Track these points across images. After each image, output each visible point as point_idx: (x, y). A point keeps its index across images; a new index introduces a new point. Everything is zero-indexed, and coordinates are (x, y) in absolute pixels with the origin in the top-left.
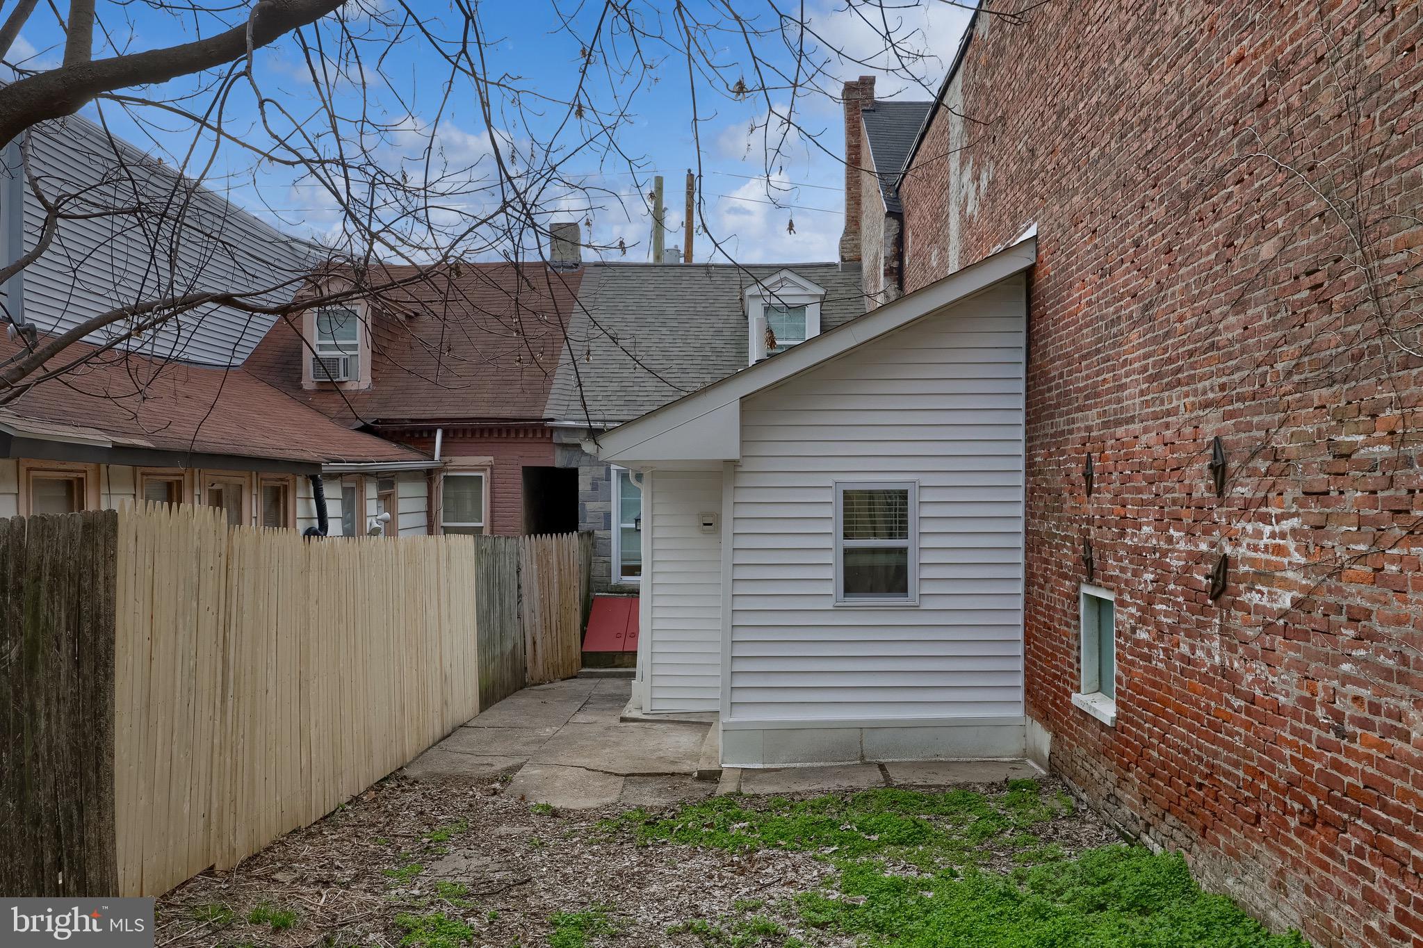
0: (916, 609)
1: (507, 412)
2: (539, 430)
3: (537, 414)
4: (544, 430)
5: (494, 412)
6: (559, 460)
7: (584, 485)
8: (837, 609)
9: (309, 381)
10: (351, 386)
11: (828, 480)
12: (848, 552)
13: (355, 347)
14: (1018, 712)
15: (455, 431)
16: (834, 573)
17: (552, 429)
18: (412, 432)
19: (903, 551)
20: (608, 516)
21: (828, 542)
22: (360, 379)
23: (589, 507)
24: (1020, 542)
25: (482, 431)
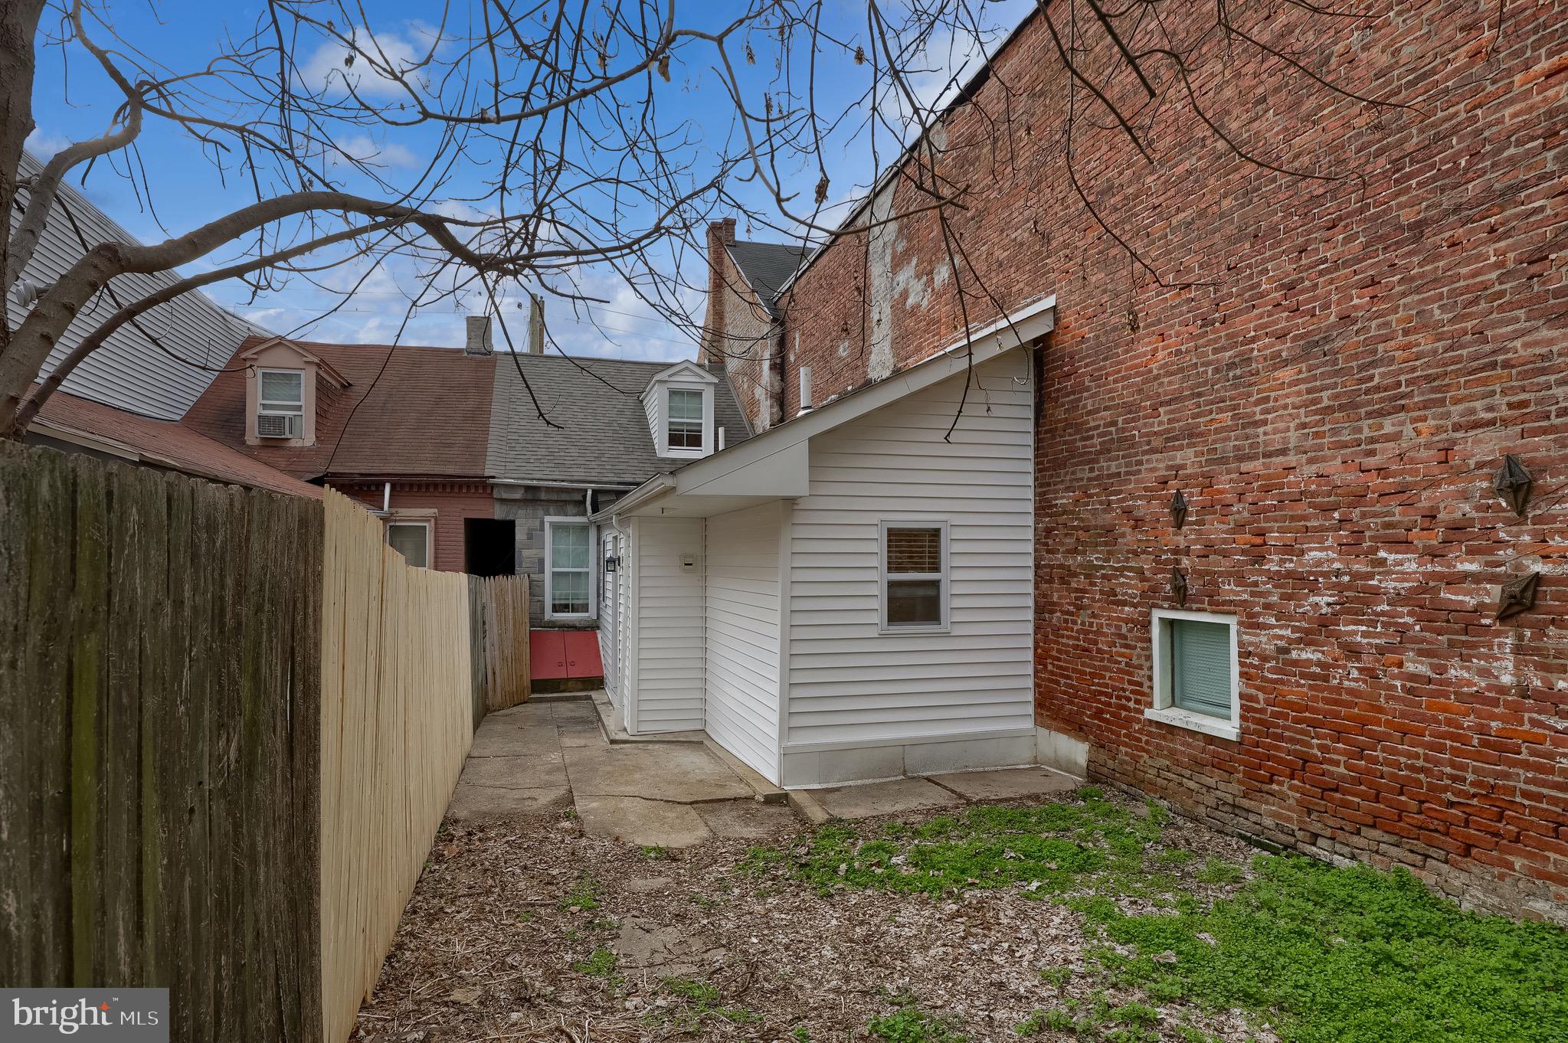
0: (947, 635)
1: (451, 470)
2: (482, 486)
3: (479, 472)
4: (485, 486)
5: (438, 469)
6: (498, 513)
7: (520, 535)
8: (882, 637)
9: (252, 437)
10: (295, 443)
11: (874, 518)
12: (892, 585)
13: (299, 408)
14: (1028, 724)
15: (402, 485)
16: (880, 604)
17: (493, 486)
18: (361, 485)
19: (936, 584)
20: (542, 561)
21: (873, 575)
22: (305, 436)
23: (524, 554)
24: (1030, 575)
25: (428, 486)
